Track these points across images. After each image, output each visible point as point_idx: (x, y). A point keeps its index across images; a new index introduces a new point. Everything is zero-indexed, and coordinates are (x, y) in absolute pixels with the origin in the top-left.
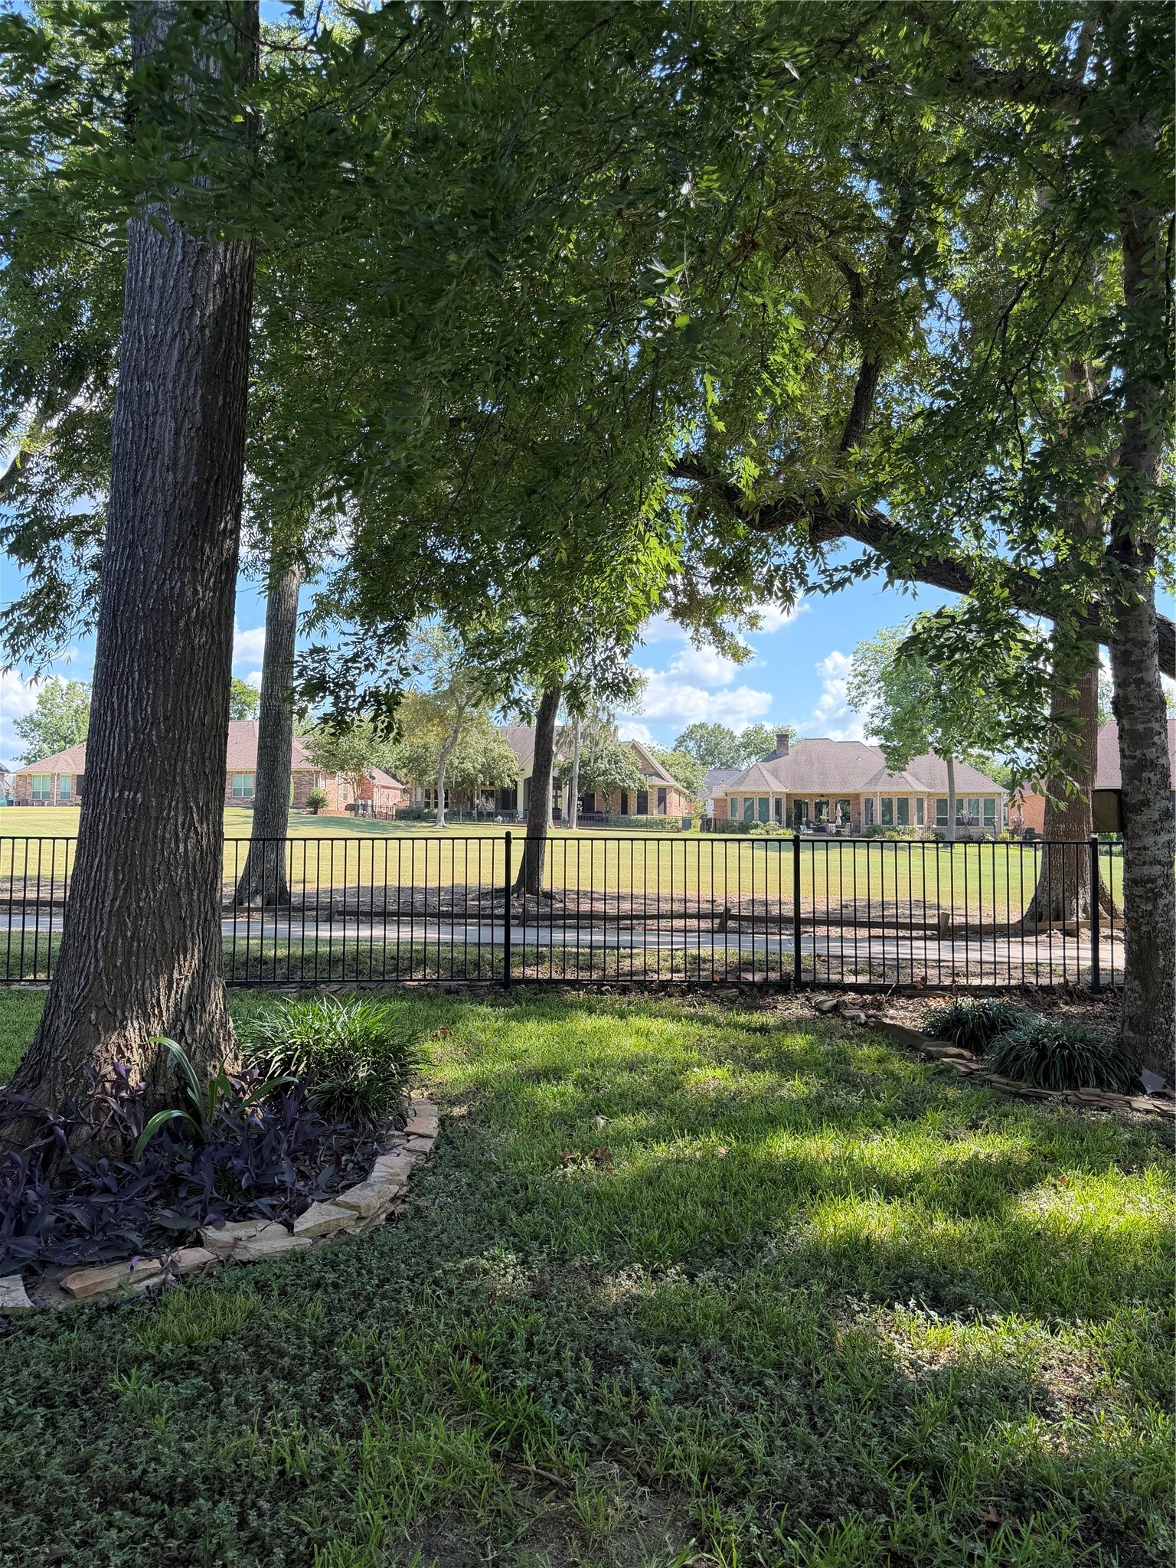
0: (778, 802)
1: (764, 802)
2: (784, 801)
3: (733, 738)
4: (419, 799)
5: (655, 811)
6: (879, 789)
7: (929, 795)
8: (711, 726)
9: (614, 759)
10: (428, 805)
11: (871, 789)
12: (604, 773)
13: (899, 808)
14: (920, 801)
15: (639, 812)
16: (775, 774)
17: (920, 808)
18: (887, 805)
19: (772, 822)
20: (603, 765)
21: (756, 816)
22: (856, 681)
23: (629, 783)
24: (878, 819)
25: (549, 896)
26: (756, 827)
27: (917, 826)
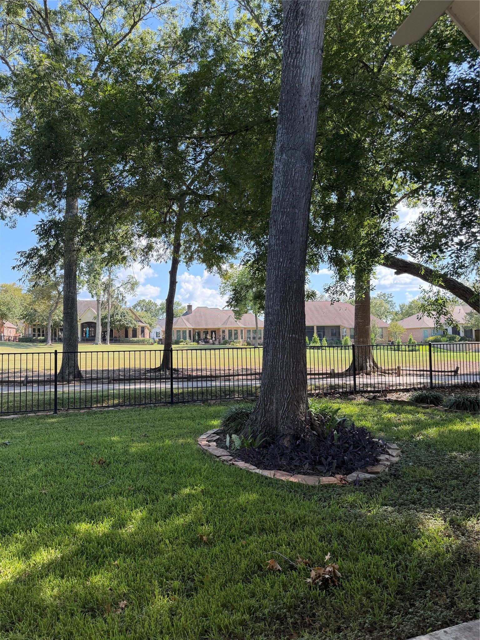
0: (190, 331)
1: (184, 332)
2: (192, 331)
3: (156, 306)
4: (30, 332)
5: (140, 336)
6: (227, 326)
7: (245, 328)
8: (147, 301)
9: (123, 314)
10: (34, 335)
11: (224, 326)
12: (120, 321)
13: (233, 334)
14: (242, 331)
15: (133, 337)
16: (188, 320)
17: (242, 333)
18: (230, 332)
19: (188, 340)
20: (119, 317)
21: (182, 337)
22: (222, 285)
23: (130, 325)
24: (227, 338)
25: (177, 370)
26: (182, 342)
27: (241, 340)
